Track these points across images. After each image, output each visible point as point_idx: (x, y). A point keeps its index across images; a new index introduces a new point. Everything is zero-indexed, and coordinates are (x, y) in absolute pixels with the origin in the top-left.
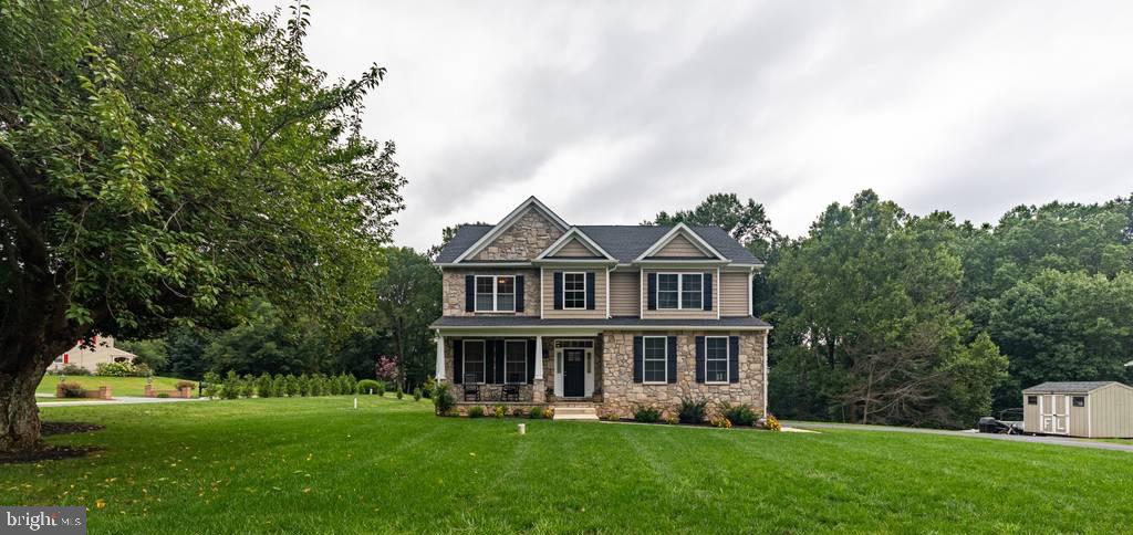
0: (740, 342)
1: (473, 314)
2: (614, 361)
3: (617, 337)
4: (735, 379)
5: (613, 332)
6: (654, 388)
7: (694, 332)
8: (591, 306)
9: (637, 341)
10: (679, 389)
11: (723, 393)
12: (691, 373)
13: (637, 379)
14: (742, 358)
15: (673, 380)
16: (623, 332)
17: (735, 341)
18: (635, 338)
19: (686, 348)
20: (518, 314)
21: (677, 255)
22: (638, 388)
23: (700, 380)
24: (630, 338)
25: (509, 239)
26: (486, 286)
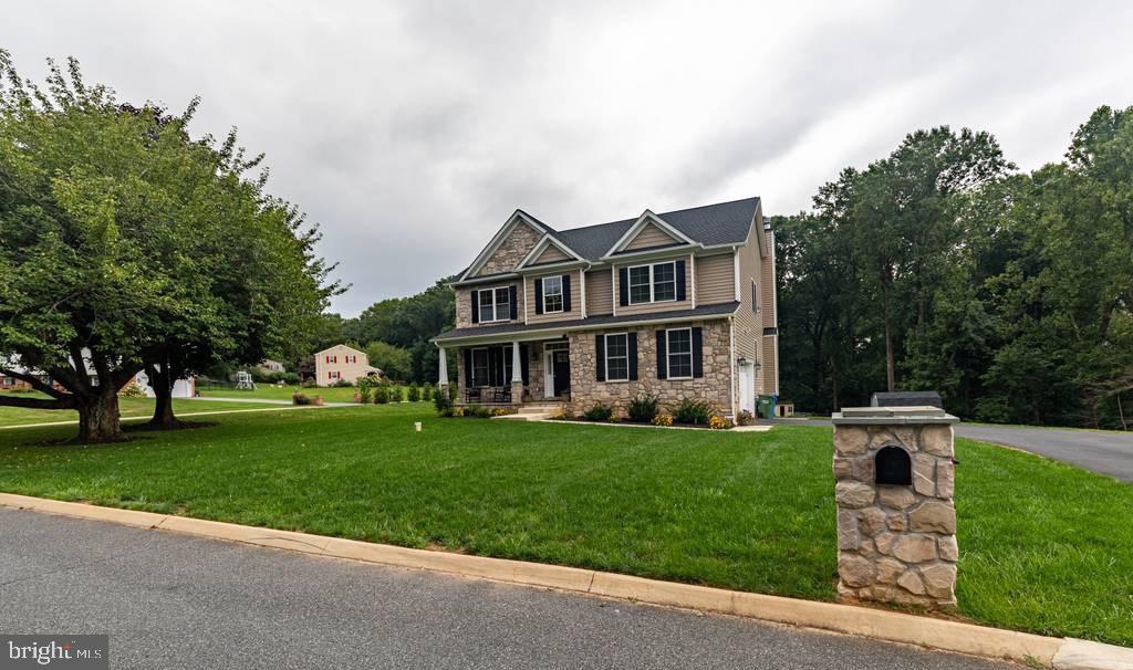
0: (703, 332)
1: (477, 325)
2: (578, 361)
3: (581, 337)
4: (699, 374)
5: (576, 332)
6: (616, 386)
7: (655, 325)
8: (568, 308)
9: (599, 340)
10: (641, 386)
11: (687, 389)
12: (653, 369)
13: (600, 378)
14: (706, 350)
15: (634, 377)
16: (586, 332)
17: (698, 332)
18: (597, 337)
19: (647, 343)
20: (513, 322)
21: (647, 245)
22: (601, 387)
23: (661, 375)
24: (592, 337)
25: (503, 253)
26: (487, 297)
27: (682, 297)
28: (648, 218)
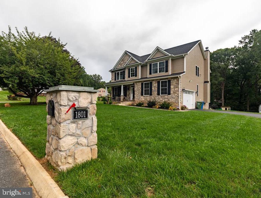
0: (171, 81)
1: (116, 81)
2: (137, 90)
3: (138, 83)
4: (169, 94)
5: (137, 82)
6: (146, 97)
7: (157, 80)
8: (136, 76)
9: (142, 84)
10: (153, 97)
11: (166, 98)
12: (156, 92)
13: (142, 95)
14: (172, 87)
15: (151, 95)
16: (139, 82)
17: (169, 81)
18: (142, 83)
19: (155, 85)
20: (124, 80)
21: (158, 57)
22: (142, 97)
23: (158, 94)
24: (140, 83)
25: (122, 62)
26: (118, 74)
27: (167, 71)
28: (158, 49)
